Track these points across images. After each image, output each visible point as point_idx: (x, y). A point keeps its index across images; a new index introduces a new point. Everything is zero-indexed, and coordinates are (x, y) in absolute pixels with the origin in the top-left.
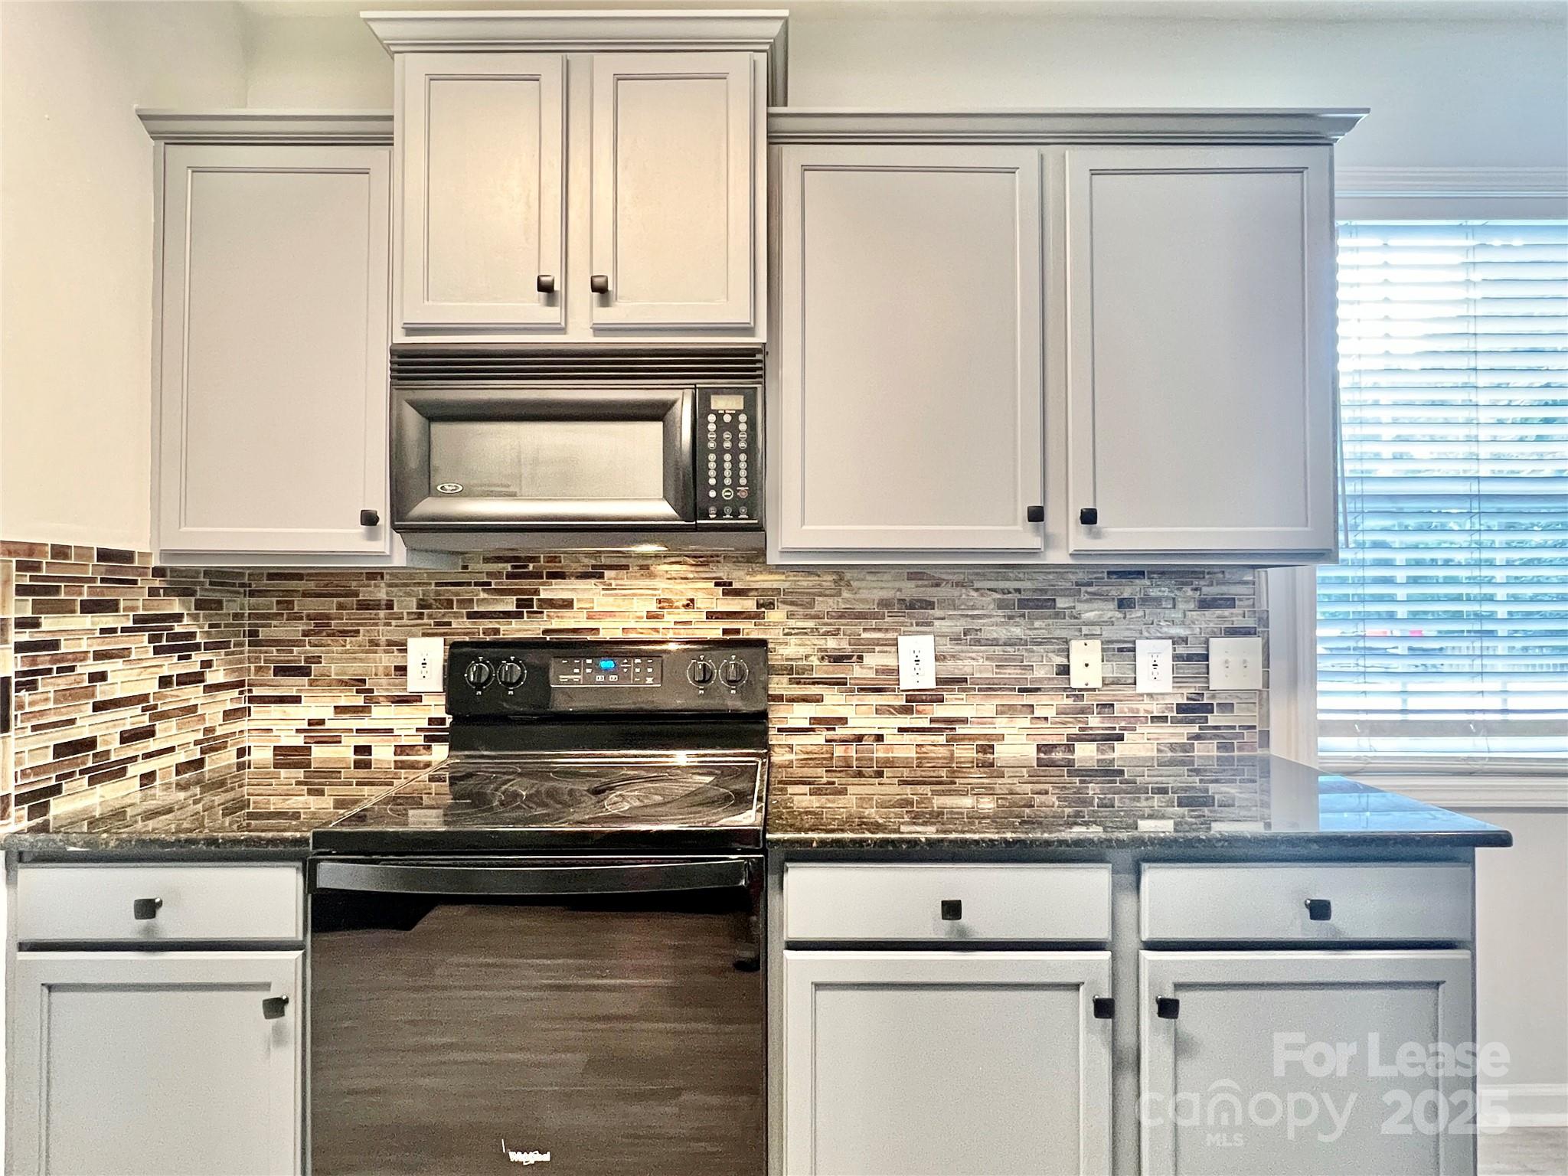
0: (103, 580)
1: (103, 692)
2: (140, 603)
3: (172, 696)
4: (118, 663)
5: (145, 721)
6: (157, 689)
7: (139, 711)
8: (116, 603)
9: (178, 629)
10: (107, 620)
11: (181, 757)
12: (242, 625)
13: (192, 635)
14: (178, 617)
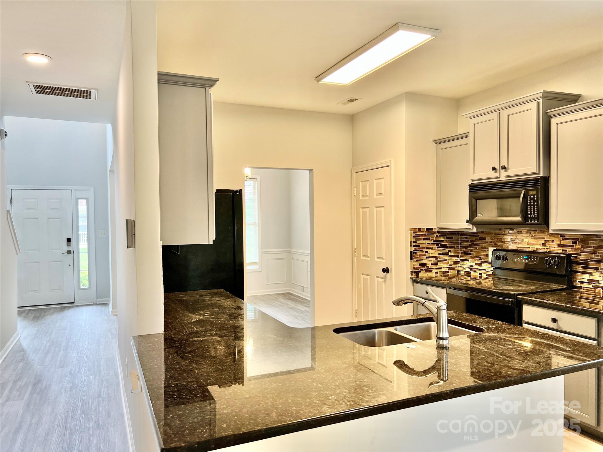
0: (427, 234)
1: (428, 255)
2: (434, 238)
3: (441, 257)
4: (430, 250)
5: (436, 261)
6: (438, 255)
7: (434, 259)
8: (430, 238)
9: (442, 243)
10: (428, 242)
11: (444, 270)
12: (458, 242)
13: (446, 245)
14: (443, 241)
